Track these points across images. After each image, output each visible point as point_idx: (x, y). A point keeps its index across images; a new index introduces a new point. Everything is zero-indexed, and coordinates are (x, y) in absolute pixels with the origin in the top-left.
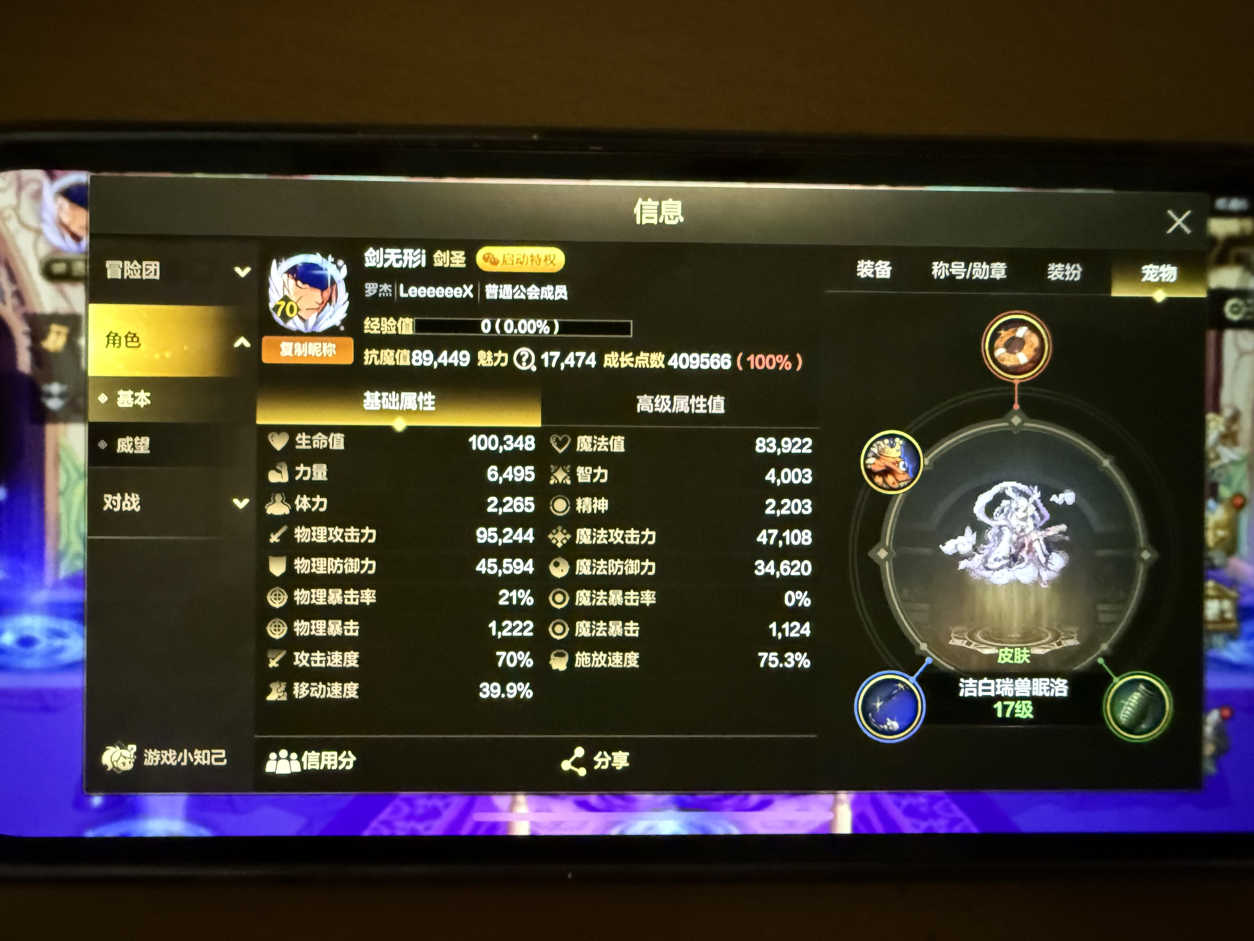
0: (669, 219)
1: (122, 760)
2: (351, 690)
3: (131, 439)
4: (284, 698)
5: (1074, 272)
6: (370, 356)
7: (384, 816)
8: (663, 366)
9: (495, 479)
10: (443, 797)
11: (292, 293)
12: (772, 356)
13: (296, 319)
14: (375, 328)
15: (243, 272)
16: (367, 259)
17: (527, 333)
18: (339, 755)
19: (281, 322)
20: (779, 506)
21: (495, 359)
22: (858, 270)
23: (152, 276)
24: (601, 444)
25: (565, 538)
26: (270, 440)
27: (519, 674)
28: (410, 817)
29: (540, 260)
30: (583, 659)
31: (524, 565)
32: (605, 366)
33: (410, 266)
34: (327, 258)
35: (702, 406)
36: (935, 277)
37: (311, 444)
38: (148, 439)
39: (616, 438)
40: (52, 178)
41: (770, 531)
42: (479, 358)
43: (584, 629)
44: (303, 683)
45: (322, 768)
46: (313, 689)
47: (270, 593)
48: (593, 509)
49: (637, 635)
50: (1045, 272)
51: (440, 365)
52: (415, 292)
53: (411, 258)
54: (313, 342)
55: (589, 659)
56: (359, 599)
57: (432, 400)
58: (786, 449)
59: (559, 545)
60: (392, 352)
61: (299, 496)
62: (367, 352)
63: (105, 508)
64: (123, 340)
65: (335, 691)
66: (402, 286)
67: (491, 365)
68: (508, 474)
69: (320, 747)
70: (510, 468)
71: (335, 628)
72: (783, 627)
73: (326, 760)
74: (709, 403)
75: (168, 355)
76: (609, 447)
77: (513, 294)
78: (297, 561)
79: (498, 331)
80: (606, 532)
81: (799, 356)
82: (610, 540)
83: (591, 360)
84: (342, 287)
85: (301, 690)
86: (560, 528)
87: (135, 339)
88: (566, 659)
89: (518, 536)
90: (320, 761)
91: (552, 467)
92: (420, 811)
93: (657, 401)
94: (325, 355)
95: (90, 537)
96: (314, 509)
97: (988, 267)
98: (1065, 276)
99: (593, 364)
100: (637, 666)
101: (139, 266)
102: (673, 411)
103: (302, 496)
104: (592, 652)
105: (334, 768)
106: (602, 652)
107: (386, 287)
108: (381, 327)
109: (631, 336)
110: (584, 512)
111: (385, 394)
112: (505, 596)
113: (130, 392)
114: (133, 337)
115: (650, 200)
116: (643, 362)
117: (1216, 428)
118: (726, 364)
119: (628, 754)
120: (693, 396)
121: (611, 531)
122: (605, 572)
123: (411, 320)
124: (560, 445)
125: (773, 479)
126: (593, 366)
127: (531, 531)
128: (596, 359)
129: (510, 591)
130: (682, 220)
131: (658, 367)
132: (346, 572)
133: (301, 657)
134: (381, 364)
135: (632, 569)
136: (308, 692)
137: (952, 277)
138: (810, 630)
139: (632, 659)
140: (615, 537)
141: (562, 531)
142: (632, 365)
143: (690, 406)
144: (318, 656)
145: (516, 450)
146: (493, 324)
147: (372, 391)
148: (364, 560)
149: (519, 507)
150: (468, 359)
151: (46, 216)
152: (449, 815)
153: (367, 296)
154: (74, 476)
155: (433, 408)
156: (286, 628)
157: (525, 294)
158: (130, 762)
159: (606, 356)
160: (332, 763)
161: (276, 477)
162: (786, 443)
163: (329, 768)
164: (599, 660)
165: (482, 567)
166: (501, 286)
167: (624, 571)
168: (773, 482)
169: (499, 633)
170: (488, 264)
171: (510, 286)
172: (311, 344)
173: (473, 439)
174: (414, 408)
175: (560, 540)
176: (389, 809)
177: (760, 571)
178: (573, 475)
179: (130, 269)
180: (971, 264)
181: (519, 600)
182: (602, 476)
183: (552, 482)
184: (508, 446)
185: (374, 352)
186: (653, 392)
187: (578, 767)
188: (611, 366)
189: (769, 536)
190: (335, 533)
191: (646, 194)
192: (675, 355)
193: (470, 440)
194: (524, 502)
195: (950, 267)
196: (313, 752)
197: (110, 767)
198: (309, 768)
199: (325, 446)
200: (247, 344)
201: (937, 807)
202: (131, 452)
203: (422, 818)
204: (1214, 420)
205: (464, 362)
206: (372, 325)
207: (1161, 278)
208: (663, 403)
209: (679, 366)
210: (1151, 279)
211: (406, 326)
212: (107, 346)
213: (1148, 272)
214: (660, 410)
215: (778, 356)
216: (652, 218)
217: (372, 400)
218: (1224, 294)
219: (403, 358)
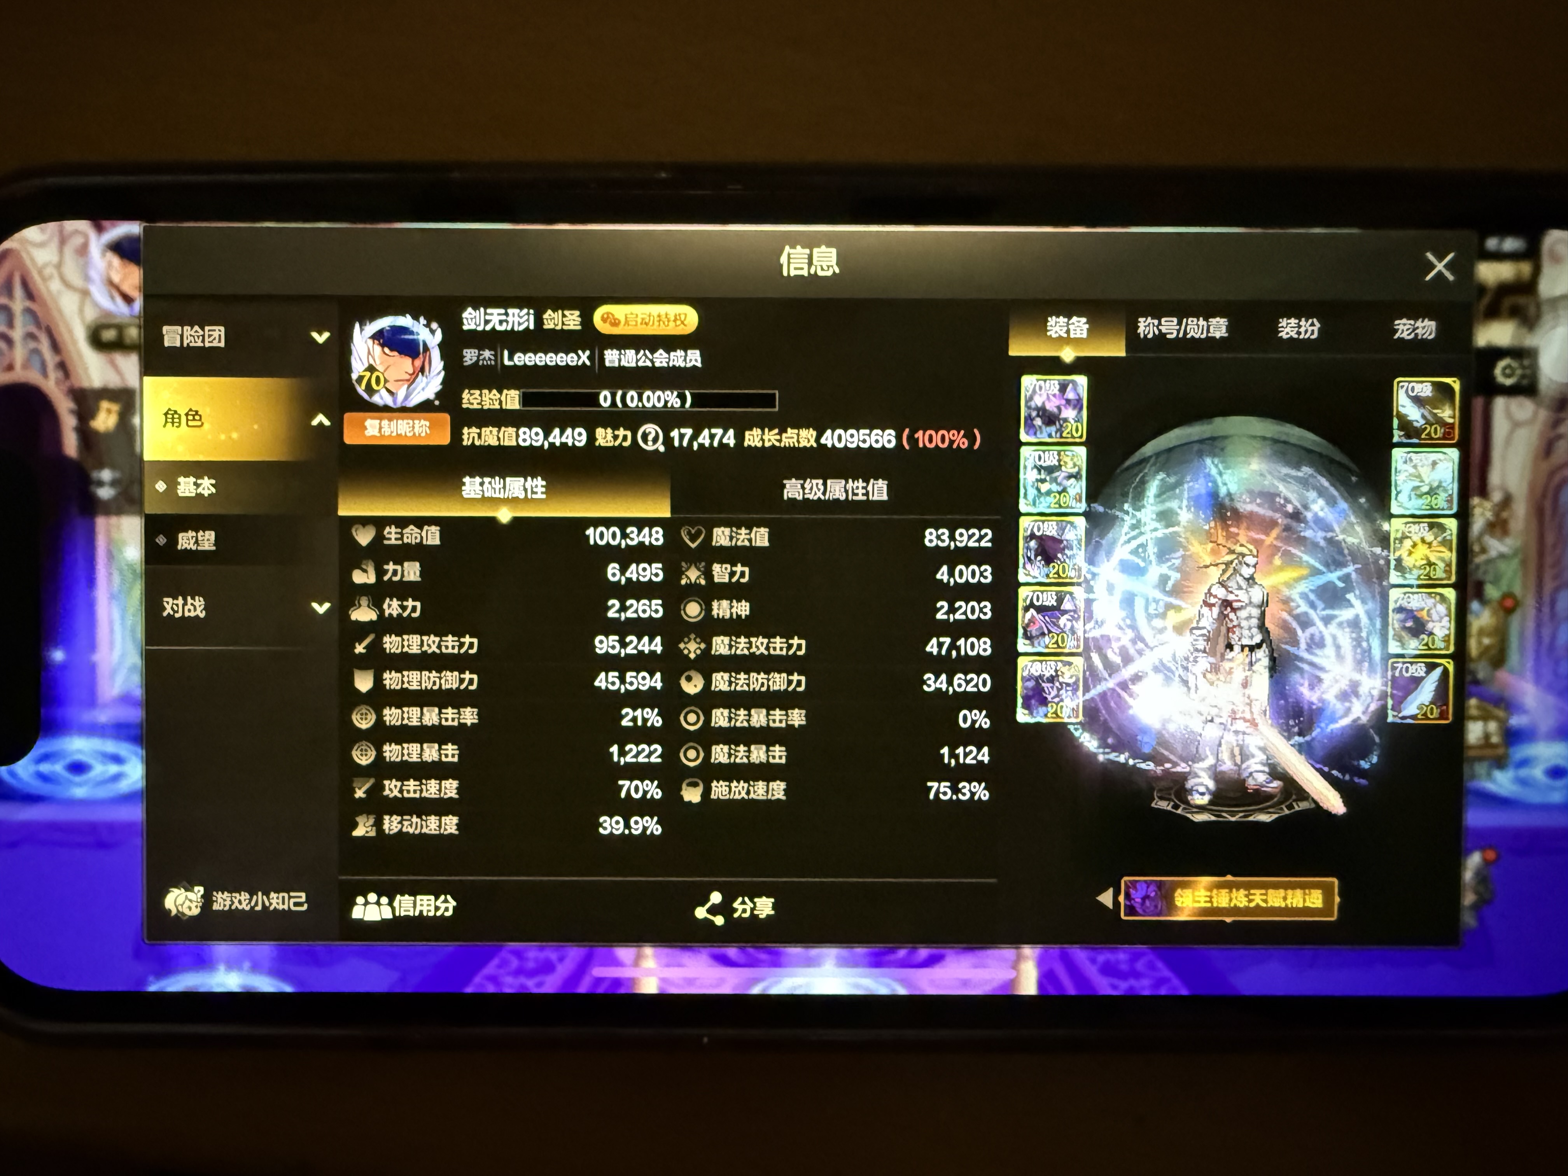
0: (822, 269)
1: (188, 903)
2: (450, 824)
3: (194, 534)
4: (373, 834)
5: (1310, 329)
6: (469, 435)
7: (489, 969)
8: (815, 445)
9: (616, 579)
10: (557, 949)
11: (378, 362)
12: (944, 432)
13: (384, 392)
14: (475, 402)
15: (321, 338)
16: (465, 321)
17: (654, 406)
18: (437, 899)
19: (365, 396)
20: (952, 610)
21: (616, 437)
22: (1049, 328)
23: (215, 344)
24: (742, 537)
25: (699, 648)
26: (354, 534)
27: (645, 807)
28: (519, 972)
29: (669, 320)
30: (720, 790)
31: (651, 679)
32: (746, 445)
33: (516, 329)
34: (418, 321)
35: (861, 491)
36: (1142, 336)
37: (402, 539)
38: (213, 533)
39: (758, 530)
40: (100, 229)
41: (942, 639)
42: (597, 436)
43: (721, 754)
44: (395, 817)
45: (417, 914)
46: (406, 823)
47: (355, 713)
48: (731, 614)
49: (783, 761)
50: (1275, 330)
51: (552, 445)
52: (522, 359)
53: (517, 319)
54: (403, 419)
55: (727, 789)
56: (459, 719)
57: (542, 486)
58: (961, 542)
59: (692, 656)
60: (495, 430)
61: (388, 600)
62: (465, 430)
63: (165, 614)
64: (184, 418)
65: (432, 825)
66: (506, 353)
67: (611, 444)
68: (632, 573)
69: (414, 891)
70: (634, 566)
71: (430, 753)
72: (957, 752)
73: (422, 905)
74: (870, 488)
75: (235, 436)
76: (750, 540)
77: (637, 361)
78: (386, 675)
79: (620, 405)
80: (747, 640)
81: (976, 431)
82: (754, 650)
83: (729, 439)
84: (436, 354)
85: (392, 824)
86: (693, 636)
87: (197, 417)
88: (699, 790)
89: (644, 646)
90: (415, 907)
91: (683, 564)
92: (531, 965)
93: (807, 485)
94: (417, 435)
95: (148, 648)
96: (405, 615)
97: (1205, 323)
98: (1299, 333)
99: (732, 443)
100: (784, 798)
101: (201, 333)
102: (827, 497)
103: (391, 600)
104: (731, 781)
105: (431, 914)
106: (742, 782)
107: (487, 354)
108: (482, 401)
109: (777, 409)
110: (721, 616)
111: (487, 480)
112: (629, 717)
113: (192, 479)
114: (194, 415)
115: (799, 247)
116: (791, 441)
117: (1482, 515)
118: (889, 441)
119: (772, 900)
120: (850, 481)
121: (753, 640)
122: (746, 688)
123: (517, 392)
124: (693, 539)
125: (945, 578)
126: (732, 445)
127: (658, 639)
128: (735, 438)
129: (634, 710)
130: (837, 271)
131: (808, 445)
133: (392, 786)
134: (482, 443)
135: (778, 683)
136: (399, 826)
137: (1162, 335)
138: (989, 755)
139: (778, 790)
140: (757, 647)
141: (695, 639)
142: (777, 444)
143: (846, 491)
144: (412, 784)
145: (641, 544)
146: (614, 396)
147: (472, 476)
148: (464, 673)
149: (644, 611)
150: (584, 438)
151: (93, 274)
152: (563, 970)
153: (465, 364)
154: (130, 578)
155: (544, 496)
156: (374, 753)
157: (652, 361)
158: (197, 907)
159: (747, 433)
160: (429, 908)
161: (363, 577)
162: (961, 535)
163: (425, 914)
164: (738, 790)
165: (601, 682)
166: (623, 351)
167: (769, 686)
168: (945, 581)
169: (622, 759)
170: (607, 325)
171: (633, 352)
172: (400, 422)
173: (590, 531)
174: (522, 496)
175: (692, 650)
176: (495, 962)
177: (929, 686)
178: (708, 574)
179: (191, 335)
180: (1185, 320)
181: (645, 720)
182: (743, 574)
183: (683, 582)
184: (632, 539)
185: (474, 430)
186: (802, 476)
187: (714, 915)
188: (753, 445)
189: (940, 645)
190: (430, 642)
191: (794, 240)
192: (829, 432)
193: (587, 532)
194: (650, 606)
195: (1160, 324)
196: (407, 896)
197: (174, 912)
198: (402, 915)
199: (418, 541)
200: (327, 423)
201: (1140, 965)
202: (194, 548)
203: (531, 974)
204: (1480, 505)
205: (580, 441)
206: (471, 399)
207: (1416, 335)
208: (815, 488)
209: (833, 445)
210: (1405, 335)
211: (512, 400)
212: (165, 426)
213: (1401, 327)
214: (811, 497)
215: (952, 432)
216: (802, 269)
217: (472, 486)
218: (1495, 353)
219: (508, 437)
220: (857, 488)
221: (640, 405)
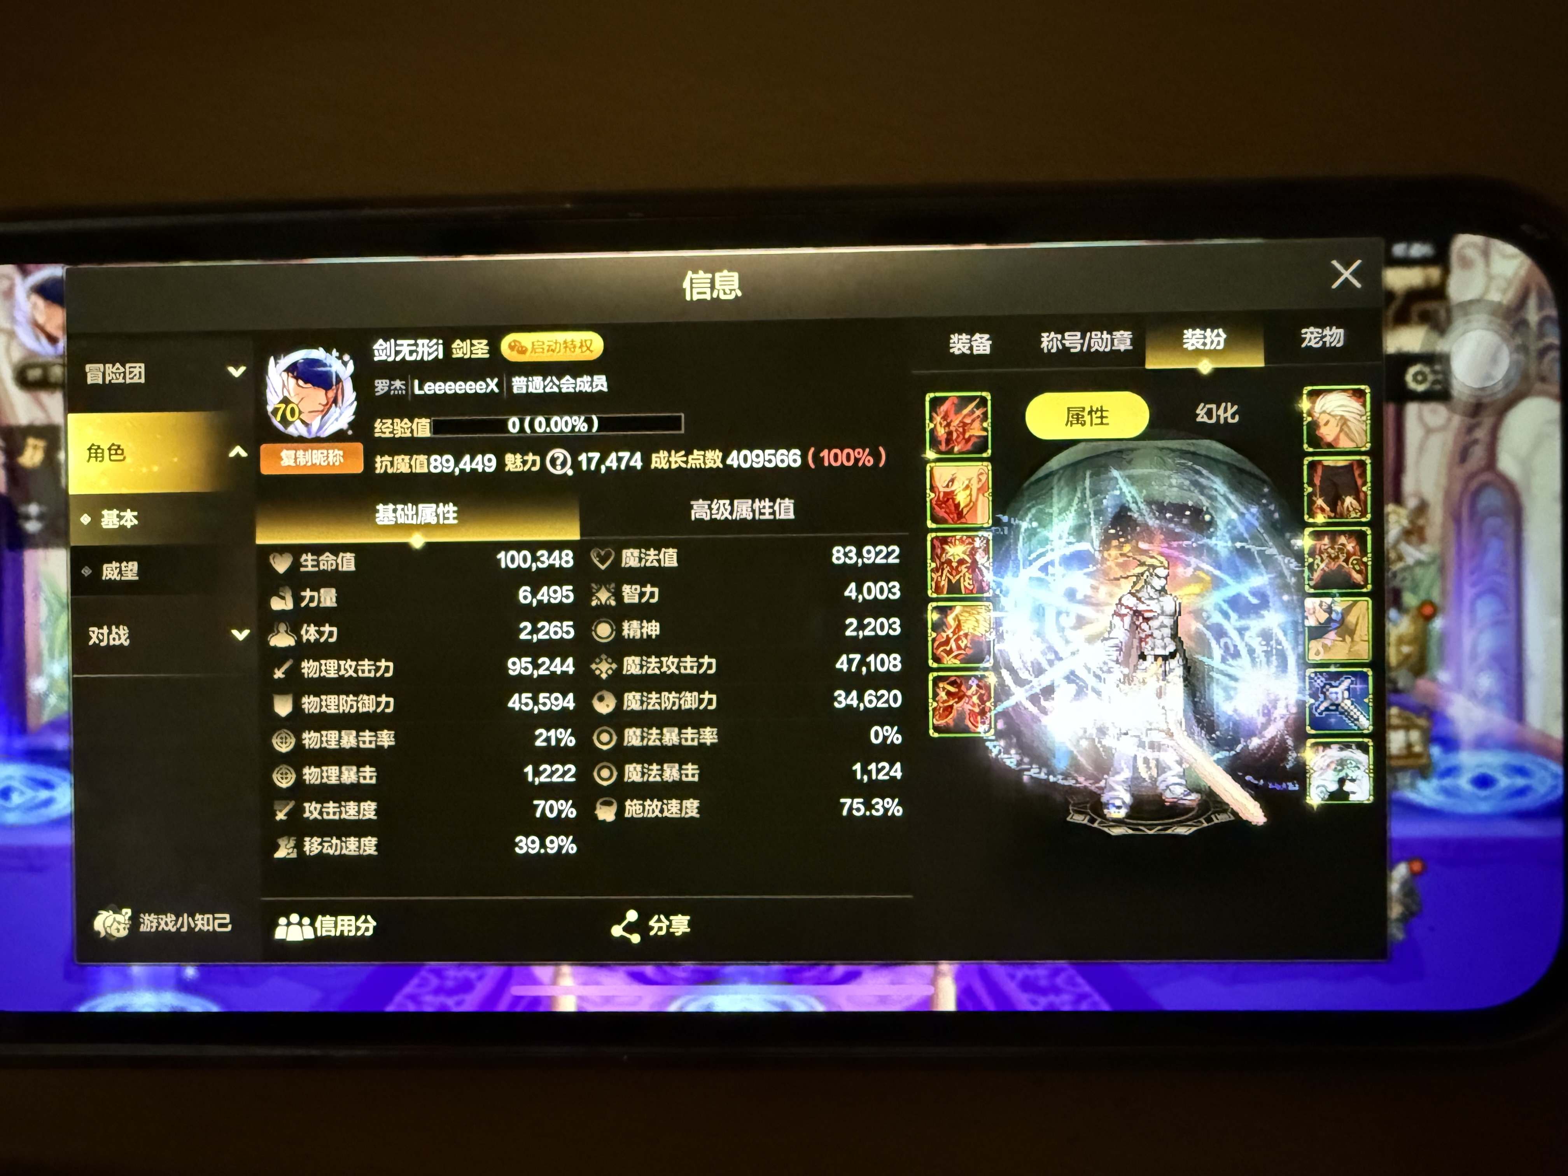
0: (725, 293)
1: (116, 925)
2: (369, 845)
3: (118, 565)
4: (294, 855)
5: (1216, 340)
6: (382, 464)
7: (409, 989)
8: (721, 466)
9: (528, 601)
10: (476, 967)
11: (292, 394)
12: (850, 451)
13: (298, 423)
14: (387, 430)
15: (237, 372)
16: (376, 353)
17: (562, 431)
18: (357, 919)
19: (280, 427)
20: (861, 627)
21: (524, 463)
22: (951, 345)
23: (136, 380)
24: (651, 558)
26: (272, 561)
27: (559, 826)
28: (439, 990)
29: (575, 347)
30: (633, 808)
31: (564, 700)
32: (653, 467)
33: (425, 359)
34: (331, 354)
35: (767, 511)
36: (1046, 351)
37: (318, 566)
38: (136, 564)
39: (667, 550)
41: (851, 656)
42: (507, 462)
43: (635, 773)
44: (315, 838)
45: (338, 934)
46: (326, 845)
47: (275, 737)
48: (642, 634)
49: (696, 779)
50: (1180, 340)
51: (462, 471)
52: (432, 388)
53: (426, 349)
54: (318, 449)
55: (641, 807)
56: (376, 741)
57: (454, 512)
58: (869, 559)
59: (604, 676)
60: (407, 458)
61: (305, 626)
62: (378, 459)
63: (91, 643)
64: (106, 453)
65: (351, 846)
66: (416, 382)
67: (521, 469)
68: (543, 595)
69: (335, 911)
70: (545, 589)
71: (349, 775)
72: (869, 768)
73: (342, 925)
74: (776, 507)
75: (155, 469)
76: (659, 561)
77: (545, 387)
78: (305, 700)
79: (528, 430)
80: (658, 660)
81: (881, 449)
82: (664, 669)
83: (636, 461)
84: (348, 385)
85: (312, 846)
86: (604, 656)
87: (119, 452)
88: (614, 809)
89: (556, 667)
90: (336, 927)
91: (593, 585)
92: (450, 984)
93: (714, 506)
94: (331, 464)
95: (75, 676)
96: (322, 640)
97: (1109, 336)
98: (1204, 344)
99: (639, 465)
100: (698, 816)
101: (122, 369)
102: (734, 518)
103: (309, 626)
104: (644, 800)
105: (352, 934)
106: (655, 800)
107: (398, 384)
108: (394, 429)
109: (683, 431)
110: (631, 637)
111: (400, 507)
112: (543, 737)
113: (115, 512)
114: (117, 449)
115: (701, 272)
116: (697, 462)
117: (1398, 522)
118: (795, 461)
119: (688, 918)
120: (757, 500)
121: (664, 659)
122: (657, 707)
123: (428, 420)
124: (603, 561)
125: (854, 595)
126: (639, 468)
127: (570, 660)
128: (642, 460)
129: (548, 730)
130: (740, 294)
131: (715, 466)
132: (361, 710)
133: (312, 809)
134: (395, 471)
135: (689, 702)
136: (320, 847)
137: (1066, 350)
138: (902, 771)
139: (691, 808)
140: (668, 667)
141: (606, 660)
142: (684, 465)
143: (753, 511)
144: (331, 806)
145: (551, 566)
146: (522, 422)
147: (386, 503)
148: (380, 696)
149: (556, 633)
150: (494, 463)
151: (19, 315)
152: (483, 989)
153: (377, 394)
154: (57, 607)
155: (456, 522)
156: (294, 776)
157: (558, 387)
158: (125, 929)
159: (654, 456)
160: (350, 928)
161: (280, 604)
162: (869, 552)
163: (346, 934)
164: (652, 808)
165: (514, 703)
166: (530, 378)
167: (680, 705)
168: (854, 598)
169: (537, 780)
170: (515, 353)
171: (541, 378)
172: (315, 452)
173: (501, 555)
174: (434, 522)
175: (604, 671)
176: (415, 981)
177: (840, 703)
178: (618, 595)
179: (112, 372)
180: (1088, 334)
181: (558, 741)
182: (652, 595)
183: (594, 603)
184: (543, 562)
185: (387, 458)
186: (709, 497)
187: (631, 933)
188: (660, 467)
189: (850, 662)
190: (347, 667)
191: (695, 266)
192: (735, 453)
193: (499, 556)
194: (561, 628)
195: (1063, 338)
196: (328, 916)
197: (103, 934)
198: (324, 935)
199: (334, 567)
200: (244, 454)
201: (1060, 981)
202: (118, 578)
203: (453, 992)
204: (1395, 512)
205: (490, 467)
206: (383, 428)
207: (1325, 343)
208: (722, 509)
209: (739, 465)
210: (1312, 344)
211: (423, 428)
212: (88, 461)
213: (1308, 336)
214: (718, 517)
215: (857, 450)
216: (705, 293)
217: (385, 513)
218: (1406, 360)
219: (420, 464)
220: (764, 507)
221: (548, 430)
